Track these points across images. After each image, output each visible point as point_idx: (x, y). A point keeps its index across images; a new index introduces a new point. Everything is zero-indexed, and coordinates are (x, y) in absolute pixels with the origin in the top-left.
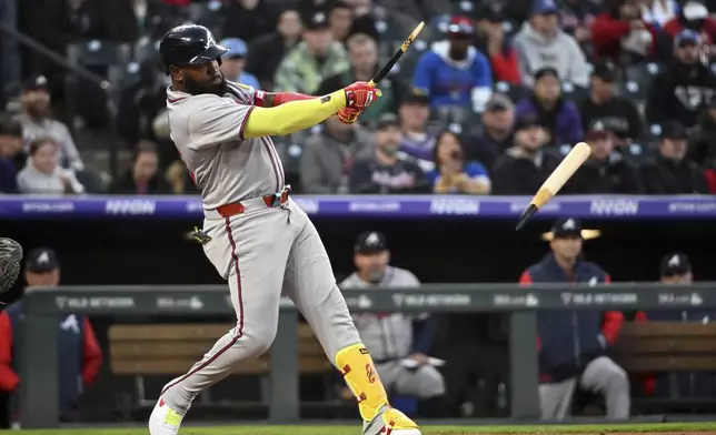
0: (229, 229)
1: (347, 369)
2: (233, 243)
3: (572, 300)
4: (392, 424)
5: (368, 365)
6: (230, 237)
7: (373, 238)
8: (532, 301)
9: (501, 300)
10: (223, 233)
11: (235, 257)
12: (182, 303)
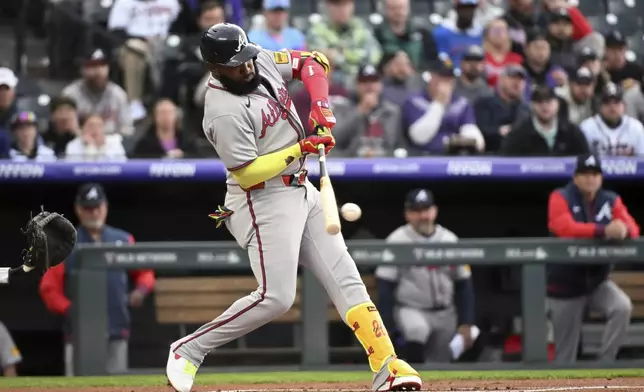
0: (250, 203)
1: (356, 326)
2: (254, 216)
3: (577, 254)
4: (395, 372)
5: (374, 322)
6: (252, 211)
7: (422, 196)
8: (541, 254)
9: (513, 254)
10: (245, 205)
11: (256, 226)
12: (221, 258)
